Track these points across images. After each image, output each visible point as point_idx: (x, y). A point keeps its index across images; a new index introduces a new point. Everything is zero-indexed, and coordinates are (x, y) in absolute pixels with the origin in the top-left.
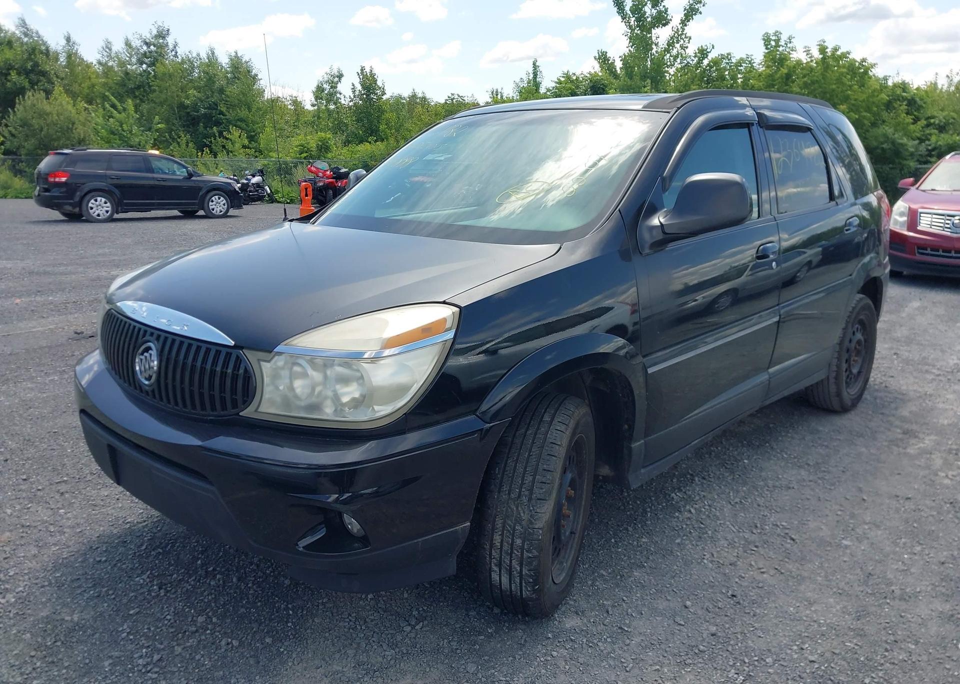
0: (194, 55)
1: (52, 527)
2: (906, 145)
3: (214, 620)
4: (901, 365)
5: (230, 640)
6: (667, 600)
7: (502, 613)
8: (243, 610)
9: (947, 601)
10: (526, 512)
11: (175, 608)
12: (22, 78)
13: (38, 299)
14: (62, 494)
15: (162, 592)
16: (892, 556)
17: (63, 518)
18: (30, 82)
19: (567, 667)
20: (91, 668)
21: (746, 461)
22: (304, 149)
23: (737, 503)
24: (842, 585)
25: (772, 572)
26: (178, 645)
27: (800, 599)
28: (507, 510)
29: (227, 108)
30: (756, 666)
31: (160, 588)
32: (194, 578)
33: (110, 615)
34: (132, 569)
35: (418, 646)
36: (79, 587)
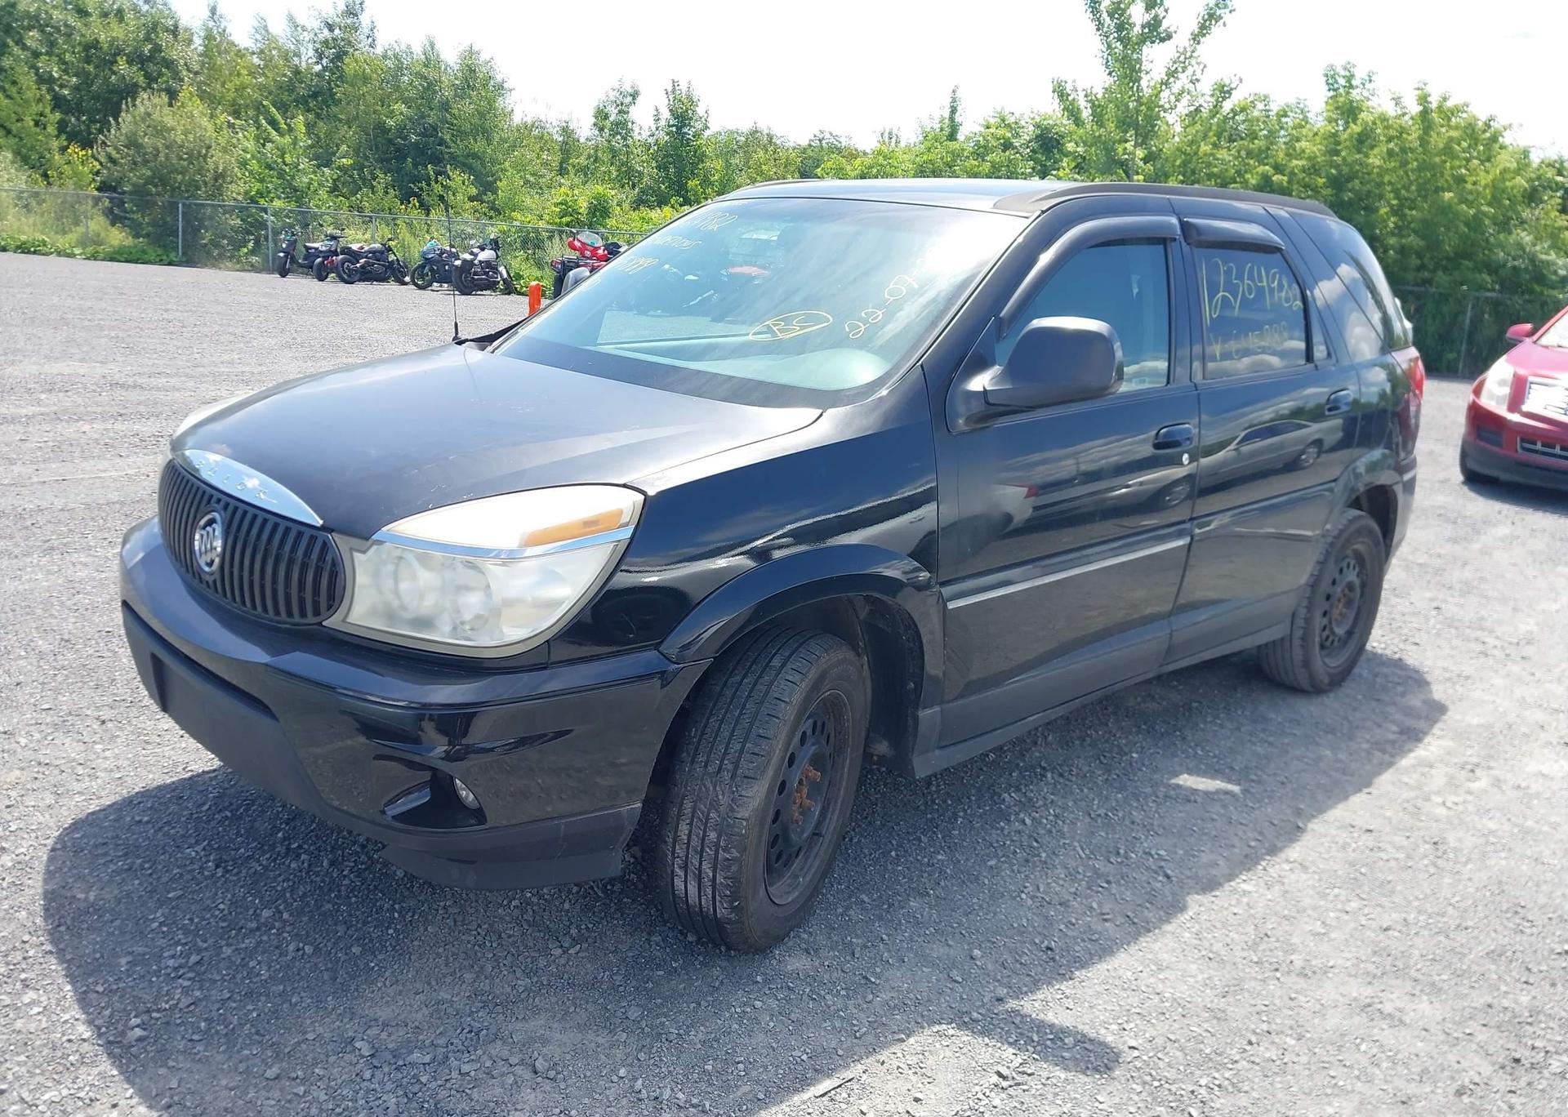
0: (403, 47)
1: (80, 767)
2: (1554, 264)
3: (285, 916)
4: (1438, 626)
5: (301, 945)
6: (948, 945)
7: (699, 941)
8: (329, 906)
9: (1370, 983)
10: (727, 795)
11: (233, 895)
12: (135, 69)
13: (119, 426)
14: (103, 722)
15: (220, 872)
16: (1310, 912)
17: (98, 757)
18: (147, 76)
19: (772, 1024)
20: (100, 966)
21: (1134, 755)
22: (567, 209)
23: (1099, 815)
24: (1218, 946)
25: (1120, 920)
26: (227, 945)
27: (1147, 962)
28: (700, 789)
29: (453, 135)
30: (1046, 1047)
31: (217, 866)
32: (268, 856)
33: (141, 897)
34: (183, 836)
35: (566, 977)
36: (105, 854)
